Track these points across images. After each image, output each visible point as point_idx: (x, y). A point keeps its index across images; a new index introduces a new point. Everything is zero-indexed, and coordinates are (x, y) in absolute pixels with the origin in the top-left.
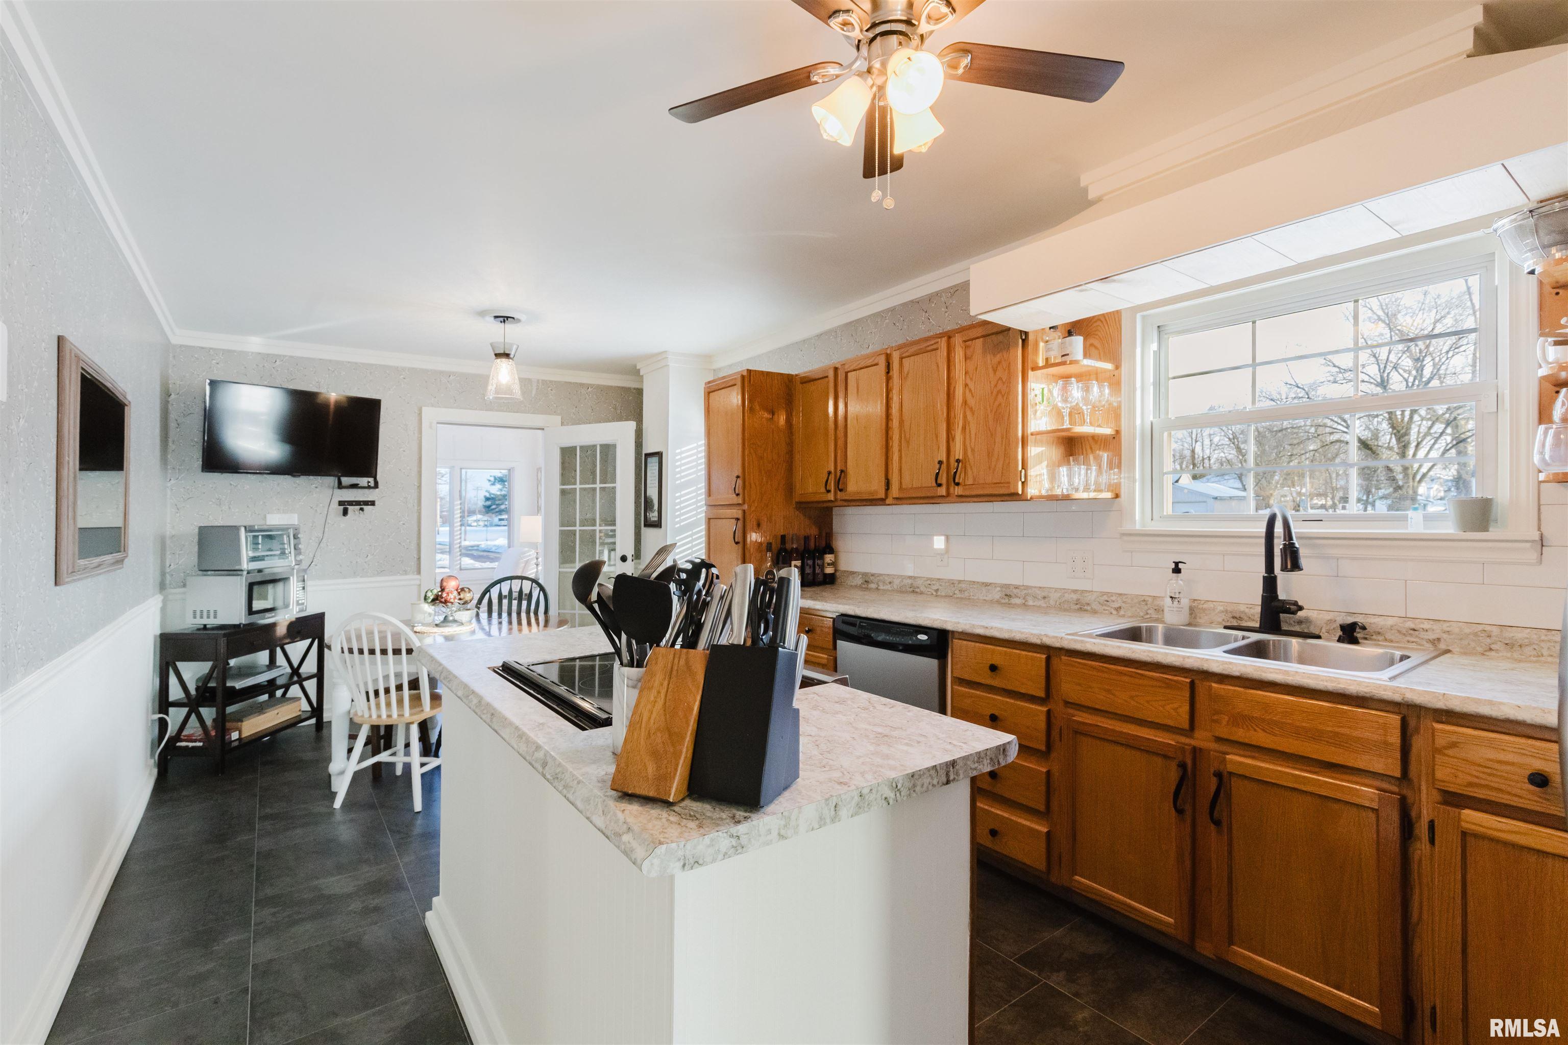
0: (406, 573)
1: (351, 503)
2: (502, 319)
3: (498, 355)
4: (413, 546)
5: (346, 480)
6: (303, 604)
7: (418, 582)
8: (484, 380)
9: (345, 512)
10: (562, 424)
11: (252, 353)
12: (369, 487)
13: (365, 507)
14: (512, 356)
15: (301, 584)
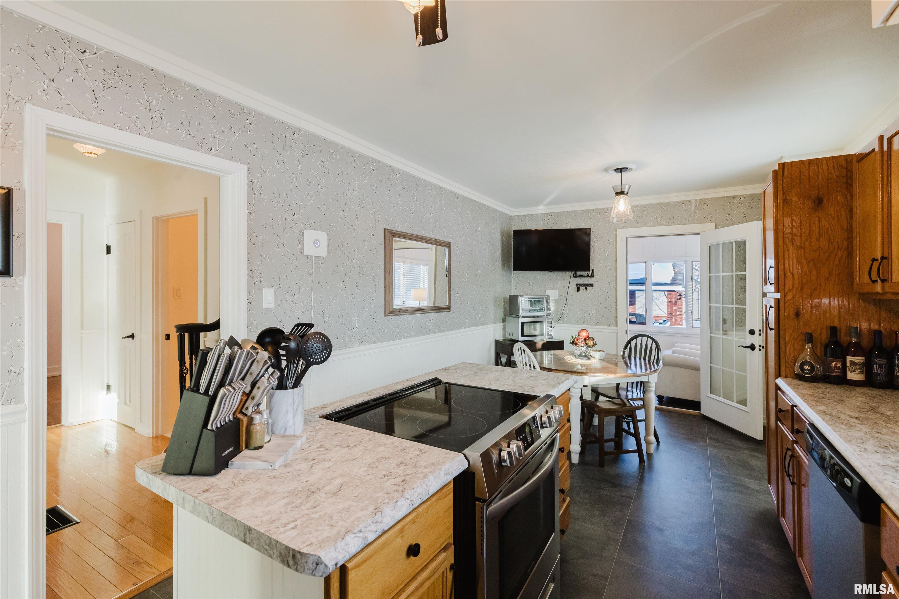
0: (609, 325)
1: (581, 285)
2: (619, 170)
3: (617, 194)
4: (614, 310)
5: (579, 273)
6: (551, 335)
7: (616, 331)
8: (607, 211)
9: (578, 290)
10: (716, 228)
11: (540, 214)
12: (588, 276)
13: (588, 287)
14: (626, 193)
15: (550, 325)
